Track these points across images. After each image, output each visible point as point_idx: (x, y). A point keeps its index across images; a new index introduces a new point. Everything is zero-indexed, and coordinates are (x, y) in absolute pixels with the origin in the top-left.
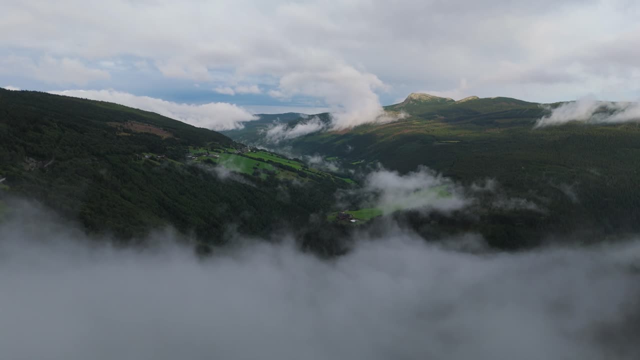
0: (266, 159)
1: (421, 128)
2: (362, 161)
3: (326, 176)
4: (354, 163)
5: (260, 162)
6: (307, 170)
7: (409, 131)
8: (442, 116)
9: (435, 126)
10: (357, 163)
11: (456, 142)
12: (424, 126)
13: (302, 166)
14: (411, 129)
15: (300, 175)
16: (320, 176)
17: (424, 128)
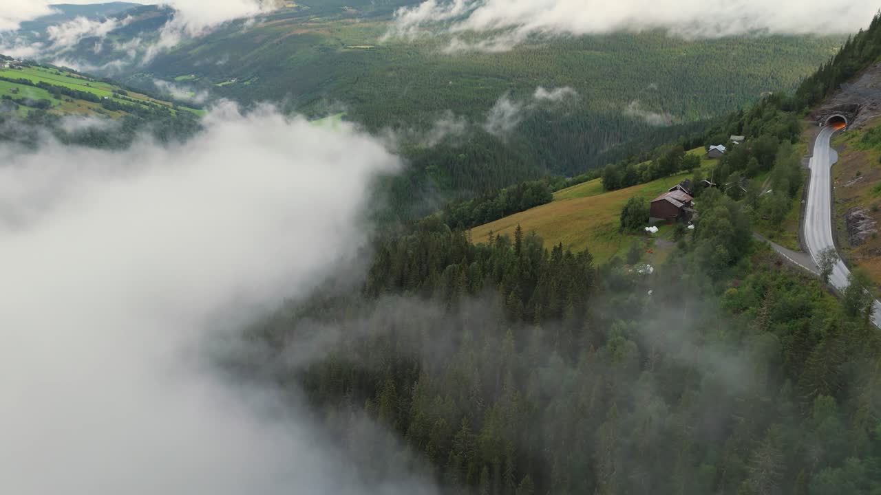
0: (35, 82)
1: (322, 26)
2: (233, 81)
3: (159, 106)
4: (220, 85)
5: (21, 86)
6: (124, 98)
7: (304, 31)
8: (353, 8)
9: (343, 24)
10: (224, 83)
11: (368, 47)
12: (327, 24)
13: (113, 91)
14: (307, 28)
15: (106, 107)
16: (147, 107)
17: (328, 26)
